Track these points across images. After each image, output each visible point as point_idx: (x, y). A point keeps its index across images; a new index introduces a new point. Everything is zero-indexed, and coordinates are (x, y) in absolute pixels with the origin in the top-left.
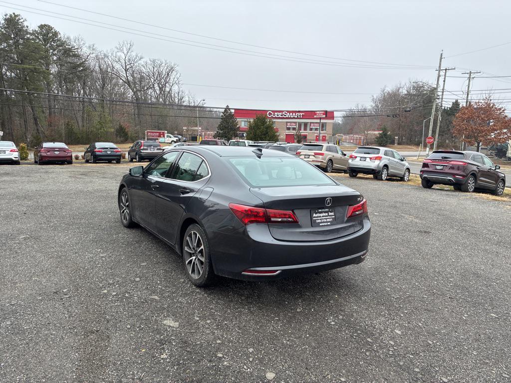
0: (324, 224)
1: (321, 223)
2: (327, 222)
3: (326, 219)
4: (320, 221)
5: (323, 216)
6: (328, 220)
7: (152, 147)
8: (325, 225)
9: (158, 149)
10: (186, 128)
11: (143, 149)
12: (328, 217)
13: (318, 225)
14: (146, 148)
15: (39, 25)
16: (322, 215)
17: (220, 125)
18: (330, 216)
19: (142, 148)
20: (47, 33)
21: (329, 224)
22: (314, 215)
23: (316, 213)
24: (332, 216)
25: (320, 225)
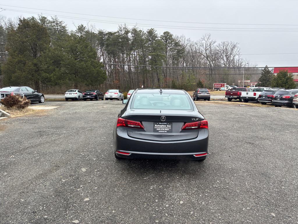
0: (162, 131)
1: (160, 130)
2: (164, 131)
3: (164, 129)
4: (160, 129)
5: (162, 127)
6: (165, 129)
7: (204, 92)
8: (162, 132)
9: (207, 94)
10: (240, 81)
12: (166, 128)
13: (158, 131)
14: (200, 93)
15: (164, 32)
16: (161, 126)
17: (260, 79)
18: (167, 127)
19: (198, 93)
20: (167, 36)
21: (166, 132)
22: (156, 126)
23: (157, 125)
24: (170, 127)
25: (159, 131)
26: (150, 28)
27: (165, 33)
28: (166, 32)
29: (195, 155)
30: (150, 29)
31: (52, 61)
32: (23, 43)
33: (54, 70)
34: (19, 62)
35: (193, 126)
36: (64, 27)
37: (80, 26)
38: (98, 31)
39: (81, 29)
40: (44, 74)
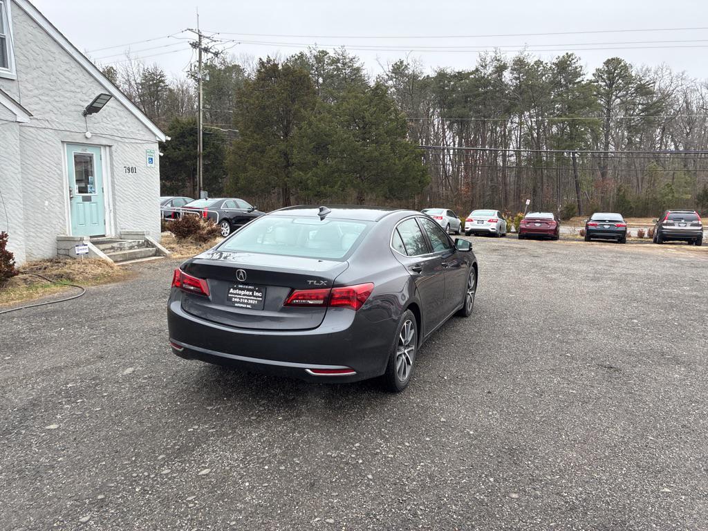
0: (242, 305)
1: (239, 302)
2: (247, 304)
3: (248, 299)
4: (238, 300)
5: (244, 295)
6: (250, 301)
7: (683, 221)
8: (242, 307)
9: (692, 225)
11: (666, 225)
12: (252, 298)
13: (232, 305)
14: (671, 222)
16: (243, 293)
18: (254, 296)
19: (665, 222)
20: (615, 70)
21: (249, 306)
22: (231, 291)
23: (234, 289)
24: (259, 297)
25: (236, 305)
26: (562, 54)
27: (608, 63)
28: (612, 59)
29: (311, 369)
30: (563, 57)
31: (311, 146)
32: (264, 108)
33: (316, 164)
34: (255, 148)
35: (311, 299)
36: (358, 70)
37: (396, 64)
38: (436, 71)
39: (398, 70)
40: (296, 174)
